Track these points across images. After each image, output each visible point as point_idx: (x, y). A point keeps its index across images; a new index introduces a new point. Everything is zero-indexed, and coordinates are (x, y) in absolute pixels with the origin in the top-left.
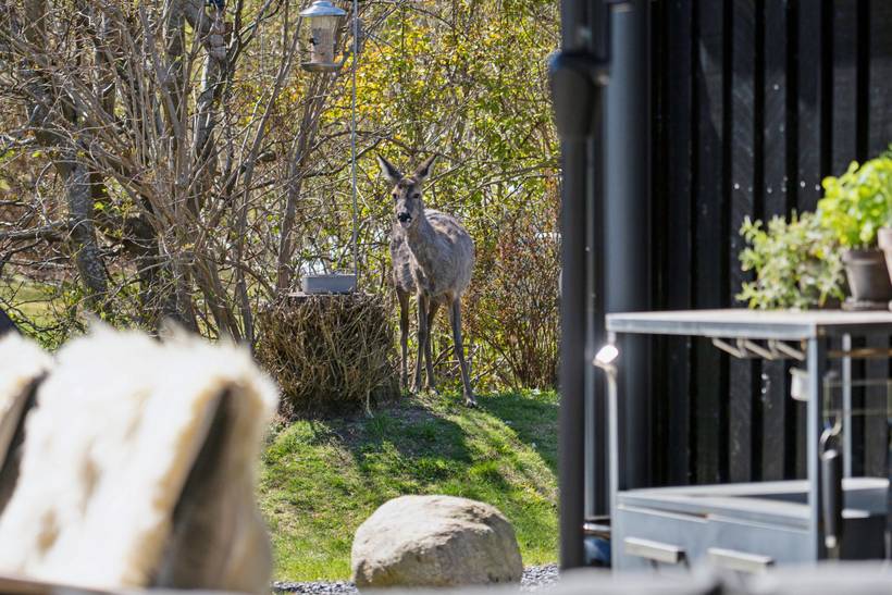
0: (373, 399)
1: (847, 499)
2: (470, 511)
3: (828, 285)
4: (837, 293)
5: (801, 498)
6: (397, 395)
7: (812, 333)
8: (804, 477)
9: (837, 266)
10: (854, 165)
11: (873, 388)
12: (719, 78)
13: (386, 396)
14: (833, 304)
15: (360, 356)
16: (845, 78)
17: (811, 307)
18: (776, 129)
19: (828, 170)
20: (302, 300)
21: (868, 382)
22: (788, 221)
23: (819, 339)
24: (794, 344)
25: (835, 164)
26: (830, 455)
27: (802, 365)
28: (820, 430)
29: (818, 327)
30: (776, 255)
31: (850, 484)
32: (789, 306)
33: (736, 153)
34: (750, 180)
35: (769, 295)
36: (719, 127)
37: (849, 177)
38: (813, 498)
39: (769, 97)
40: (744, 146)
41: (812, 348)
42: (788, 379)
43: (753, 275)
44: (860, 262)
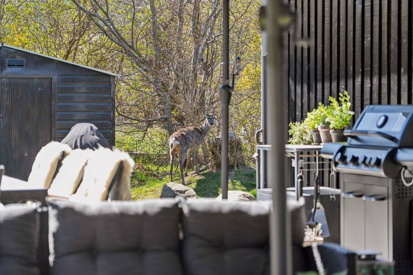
0: (237, 165)
1: (303, 192)
2: (244, 195)
3: (308, 139)
4: (311, 141)
5: (294, 191)
6: (244, 165)
8: (294, 187)
9: (310, 134)
10: (314, 110)
11: (312, 164)
12: (294, 87)
14: (309, 143)
15: (234, 154)
17: (305, 144)
18: (305, 99)
19: (309, 110)
20: (219, 138)
21: (310, 163)
22: (301, 123)
23: (297, 152)
24: (293, 153)
25: (311, 110)
26: (300, 180)
27: (294, 158)
28: (298, 174)
29: (297, 149)
30: (297, 131)
31: (304, 188)
32: (300, 144)
33: (297, 105)
34: (300, 112)
35: (296, 140)
36: (294, 98)
37: (312, 113)
38: (296, 191)
39: (304, 91)
40: (299, 103)
41: (296, 154)
42: (291, 162)
43: (291, 136)
44: (315, 133)
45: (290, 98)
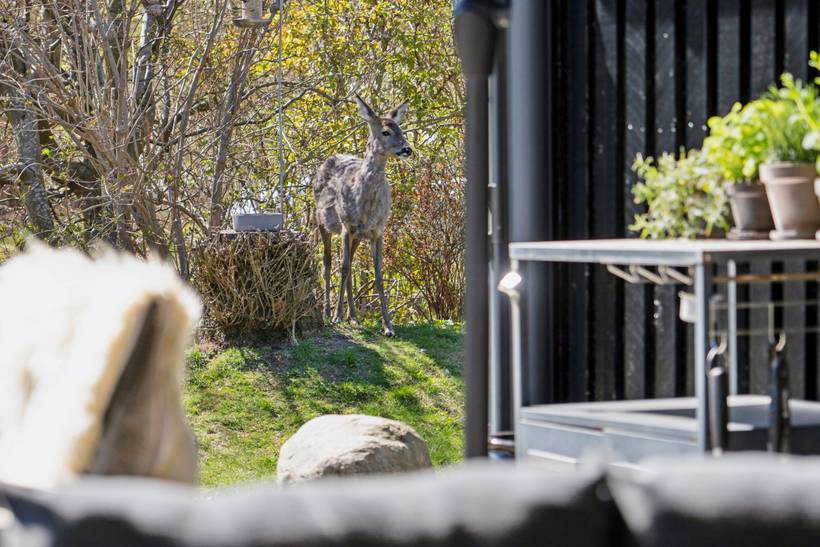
0: (298, 328)
1: (732, 414)
2: (386, 429)
3: (714, 217)
4: (723, 224)
5: (690, 413)
6: (320, 325)
7: (699, 259)
8: (693, 394)
9: (721, 200)
10: (737, 106)
11: (756, 310)
12: (613, 28)
13: (310, 326)
14: (719, 233)
15: (286, 288)
16: (729, 28)
17: (699, 237)
18: (666, 73)
19: (713, 110)
21: (752, 305)
22: (677, 158)
23: (705, 265)
24: (683, 270)
25: (721, 106)
26: (716, 372)
28: (707, 349)
29: (705, 253)
30: (666, 189)
31: (735, 401)
32: (678, 236)
33: (629, 97)
34: (642, 121)
35: (660, 225)
36: (613, 72)
37: (733, 116)
38: (701, 413)
39: (659, 46)
40: (636, 90)
41: (699, 274)
43: (645, 208)
44: (743, 195)
45: (599, 72)
